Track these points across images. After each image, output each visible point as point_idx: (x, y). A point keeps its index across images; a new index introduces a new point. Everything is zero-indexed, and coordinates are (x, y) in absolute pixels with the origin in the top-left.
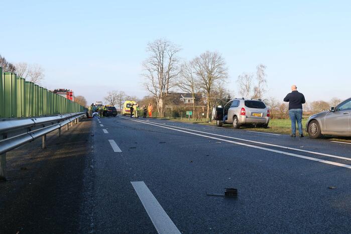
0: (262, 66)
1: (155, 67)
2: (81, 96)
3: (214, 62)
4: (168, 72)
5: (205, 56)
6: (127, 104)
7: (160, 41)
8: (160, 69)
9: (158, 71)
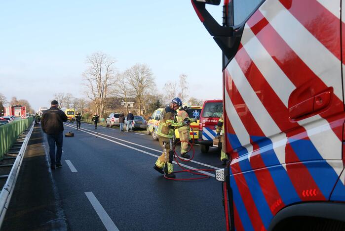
0: (184, 76)
1: (94, 77)
2: (24, 100)
3: (143, 73)
4: (105, 81)
5: (136, 68)
6: (68, 112)
7: (97, 54)
8: (98, 79)
9: (97, 80)
